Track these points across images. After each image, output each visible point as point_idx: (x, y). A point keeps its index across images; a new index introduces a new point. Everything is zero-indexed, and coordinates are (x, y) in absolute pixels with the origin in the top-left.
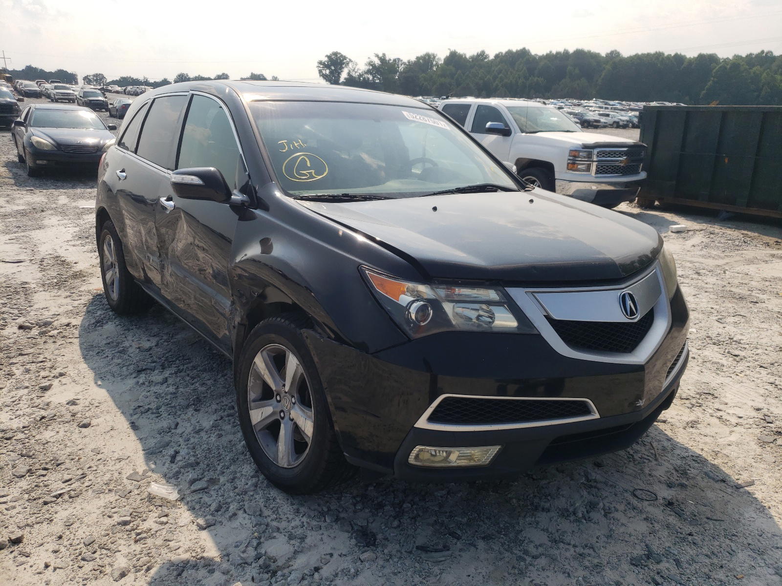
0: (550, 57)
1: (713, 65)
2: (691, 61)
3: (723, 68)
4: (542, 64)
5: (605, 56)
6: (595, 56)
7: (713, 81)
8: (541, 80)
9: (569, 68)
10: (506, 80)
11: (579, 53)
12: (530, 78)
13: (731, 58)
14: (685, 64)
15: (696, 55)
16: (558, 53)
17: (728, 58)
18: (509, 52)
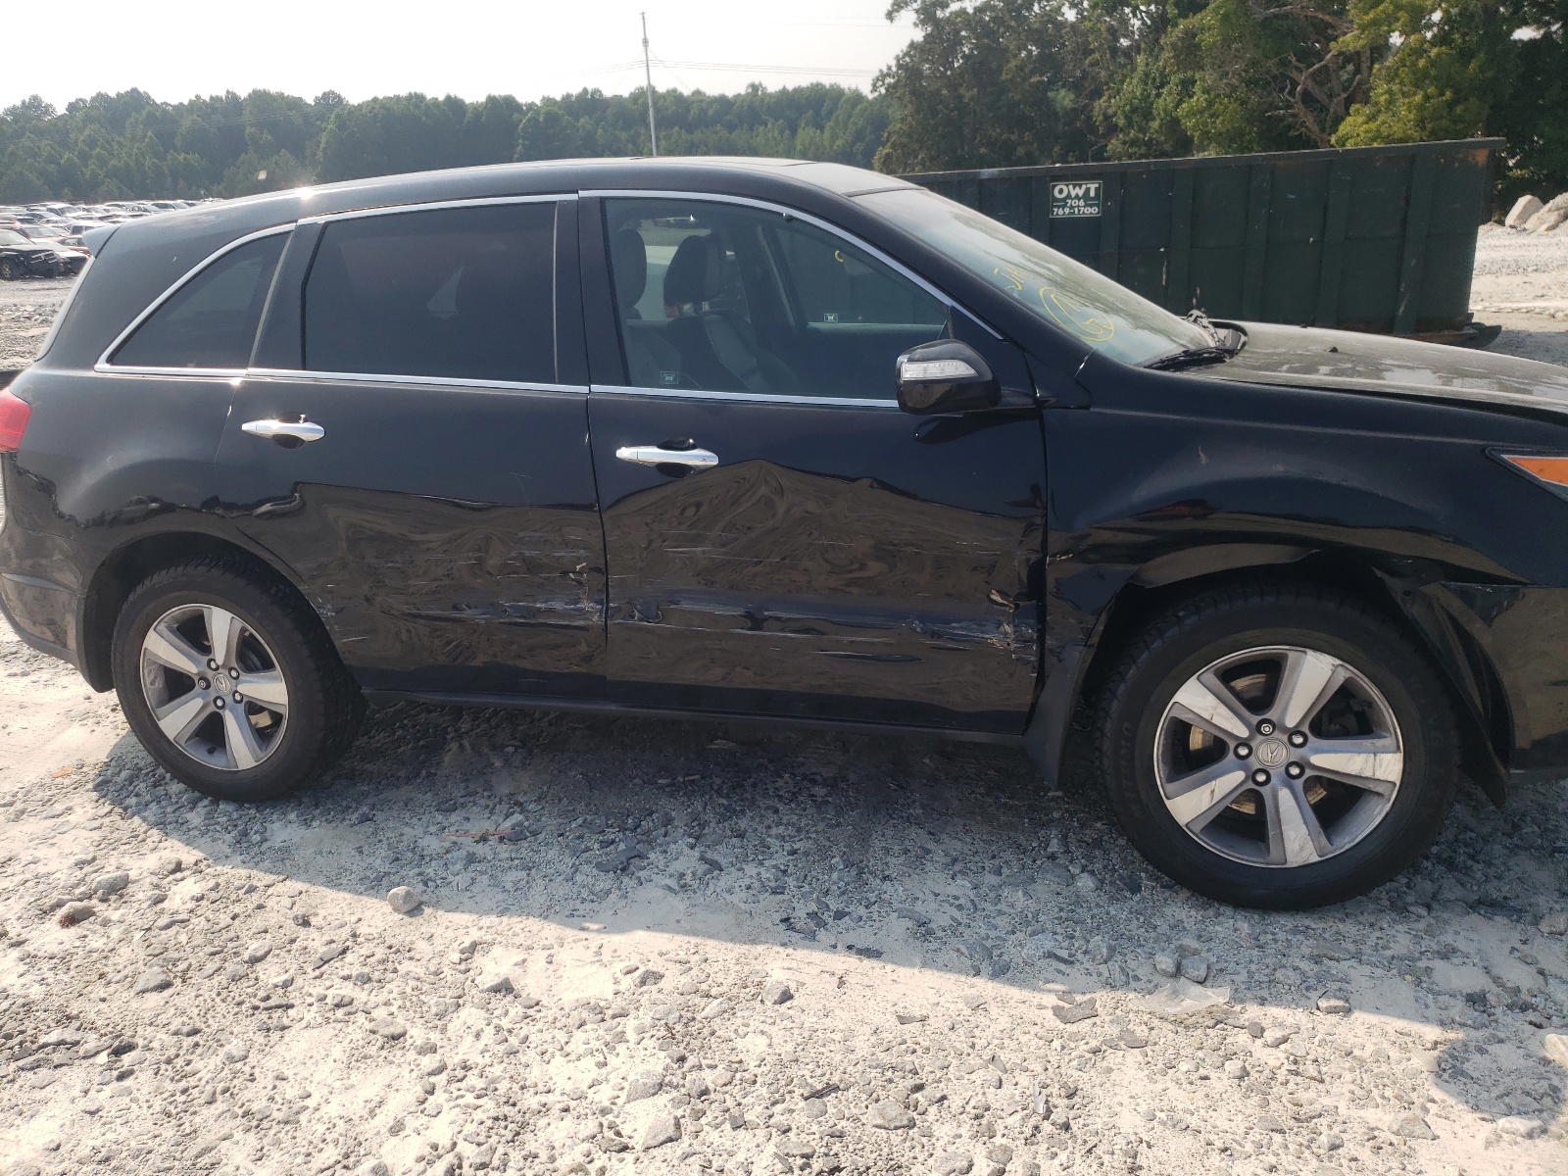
0: (197, 107)
1: (516, 116)
2: (477, 109)
3: (534, 121)
4: (186, 123)
5: (313, 103)
6: (296, 104)
7: (523, 145)
8: (193, 158)
9: (248, 130)
10: (114, 162)
11: (260, 98)
12: (169, 157)
13: (538, 102)
14: (469, 115)
15: (482, 99)
16: (214, 99)
17: (533, 104)
18: (101, 98)
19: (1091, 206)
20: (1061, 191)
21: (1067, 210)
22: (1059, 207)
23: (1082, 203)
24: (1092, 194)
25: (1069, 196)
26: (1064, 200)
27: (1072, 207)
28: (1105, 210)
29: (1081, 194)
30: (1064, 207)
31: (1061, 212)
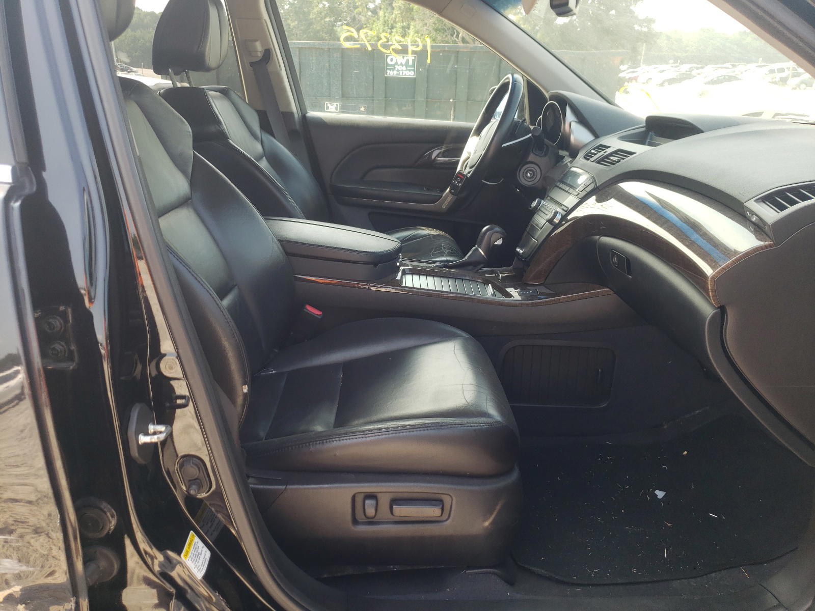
19: (410, 70)
20: (392, 60)
21: (395, 72)
22: (390, 70)
23: (404, 68)
24: (411, 63)
25: (396, 63)
26: (394, 66)
27: (398, 71)
28: (418, 73)
29: (404, 63)
30: (393, 70)
31: (392, 73)
